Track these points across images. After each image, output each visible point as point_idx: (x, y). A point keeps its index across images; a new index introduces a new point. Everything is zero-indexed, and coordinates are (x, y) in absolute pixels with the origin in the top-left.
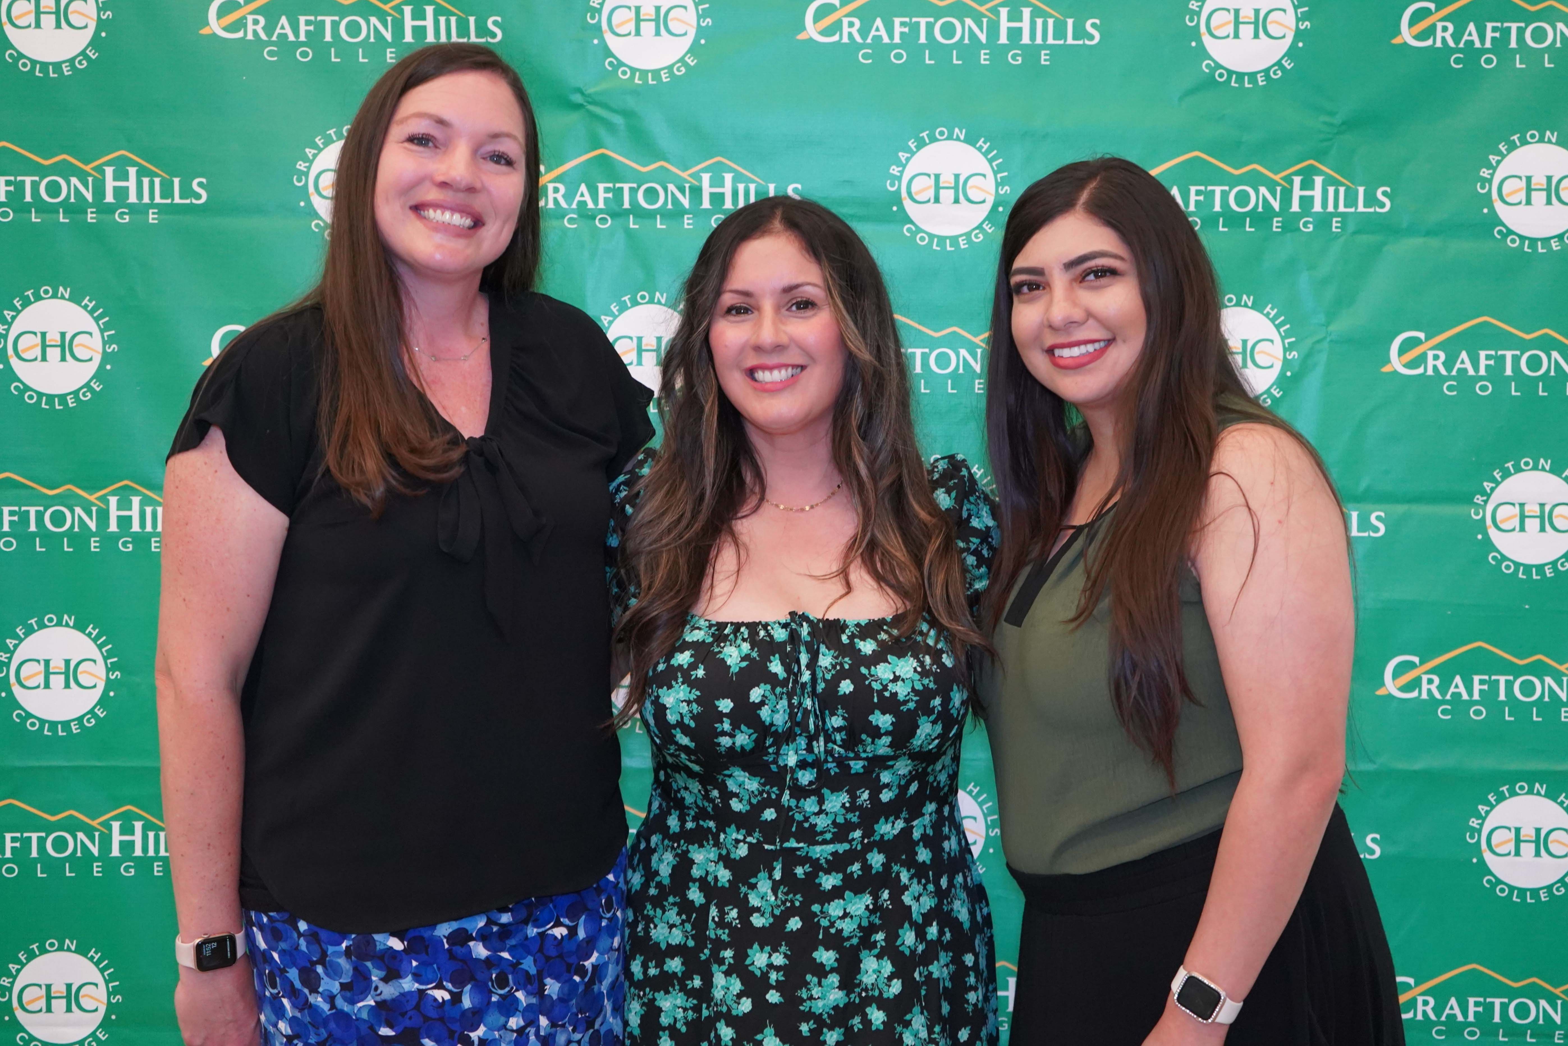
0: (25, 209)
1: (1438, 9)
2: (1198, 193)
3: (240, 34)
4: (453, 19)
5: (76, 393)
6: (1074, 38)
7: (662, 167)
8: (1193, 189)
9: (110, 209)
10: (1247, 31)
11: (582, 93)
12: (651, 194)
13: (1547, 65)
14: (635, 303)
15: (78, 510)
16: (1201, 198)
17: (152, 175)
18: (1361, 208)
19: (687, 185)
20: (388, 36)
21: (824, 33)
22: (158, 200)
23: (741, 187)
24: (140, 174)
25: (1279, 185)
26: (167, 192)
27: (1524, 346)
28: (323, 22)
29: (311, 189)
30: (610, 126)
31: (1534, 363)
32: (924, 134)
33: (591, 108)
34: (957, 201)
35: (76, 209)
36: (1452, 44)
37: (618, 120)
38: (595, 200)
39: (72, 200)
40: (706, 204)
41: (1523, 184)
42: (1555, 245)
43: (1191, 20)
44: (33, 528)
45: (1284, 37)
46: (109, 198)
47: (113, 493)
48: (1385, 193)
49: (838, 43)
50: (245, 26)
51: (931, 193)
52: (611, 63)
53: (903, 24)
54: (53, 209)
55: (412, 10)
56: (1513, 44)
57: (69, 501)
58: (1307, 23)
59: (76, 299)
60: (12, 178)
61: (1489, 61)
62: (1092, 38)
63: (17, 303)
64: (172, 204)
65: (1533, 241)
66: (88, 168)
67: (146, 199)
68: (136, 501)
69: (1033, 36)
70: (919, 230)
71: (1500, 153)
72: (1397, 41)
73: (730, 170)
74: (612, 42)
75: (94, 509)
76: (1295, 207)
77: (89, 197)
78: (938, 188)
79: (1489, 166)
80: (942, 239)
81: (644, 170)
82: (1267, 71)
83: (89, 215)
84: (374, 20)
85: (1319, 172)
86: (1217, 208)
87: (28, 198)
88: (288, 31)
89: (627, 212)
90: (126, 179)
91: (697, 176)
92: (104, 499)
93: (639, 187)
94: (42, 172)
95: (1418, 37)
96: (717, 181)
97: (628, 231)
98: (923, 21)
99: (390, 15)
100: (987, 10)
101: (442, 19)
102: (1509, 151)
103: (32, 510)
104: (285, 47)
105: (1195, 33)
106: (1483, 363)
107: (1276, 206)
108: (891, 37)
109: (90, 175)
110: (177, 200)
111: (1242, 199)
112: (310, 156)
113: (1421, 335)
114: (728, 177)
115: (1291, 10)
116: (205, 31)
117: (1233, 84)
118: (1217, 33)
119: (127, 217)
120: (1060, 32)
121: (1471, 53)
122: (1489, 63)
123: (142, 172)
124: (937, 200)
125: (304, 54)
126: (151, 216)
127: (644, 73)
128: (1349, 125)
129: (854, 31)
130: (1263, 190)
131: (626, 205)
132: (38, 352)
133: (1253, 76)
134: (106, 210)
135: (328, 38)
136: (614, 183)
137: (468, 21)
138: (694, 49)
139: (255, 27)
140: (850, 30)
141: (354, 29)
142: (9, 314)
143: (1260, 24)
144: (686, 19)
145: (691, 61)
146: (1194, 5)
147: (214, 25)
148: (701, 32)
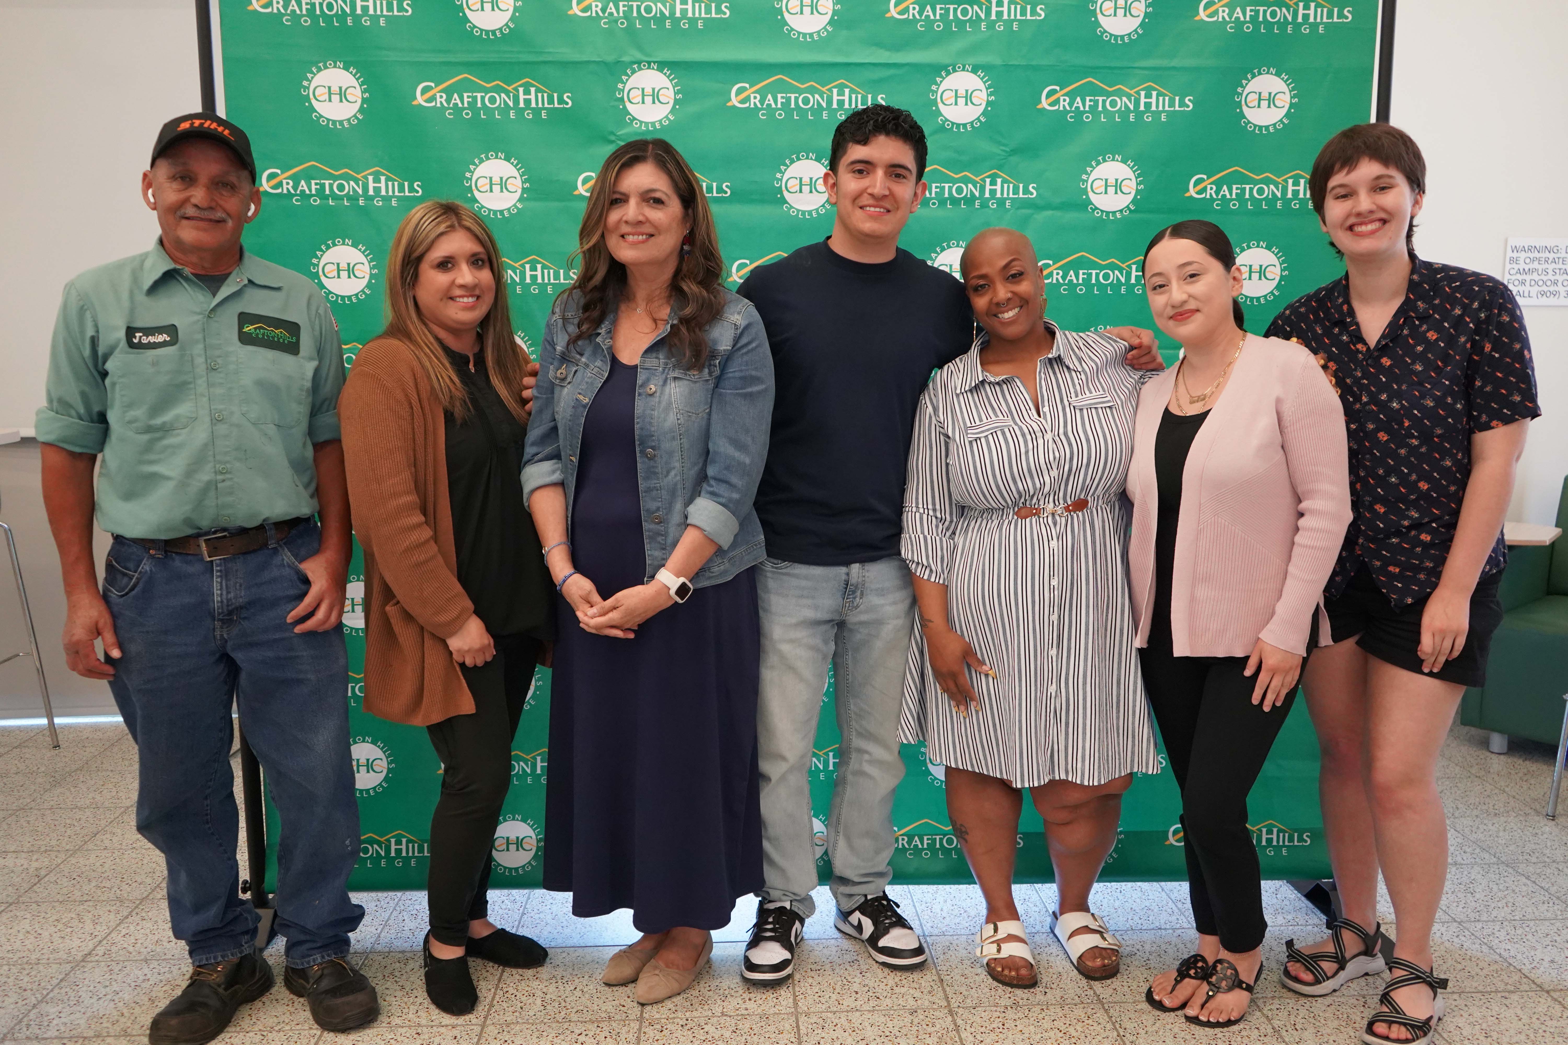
0: (324, 197)
1: (1061, 89)
2: (936, 187)
3: (432, 103)
4: (545, 95)
5: (356, 295)
8: (934, 185)
9: (371, 198)
10: (961, 101)
11: (615, 135)
13: (1117, 120)
16: (938, 190)
17: (393, 180)
18: (1021, 196)
20: (511, 104)
21: (741, 102)
22: (397, 194)
24: (387, 180)
25: (979, 183)
26: (401, 189)
27: (1102, 268)
28: (477, 96)
29: (474, 187)
31: (1107, 277)
32: (794, 156)
34: (811, 192)
35: (353, 198)
36: (1068, 108)
39: (351, 194)
41: (1104, 183)
42: (1118, 215)
43: (933, 96)
45: (981, 105)
46: (371, 192)
48: (1033, 188)
49: (748, 107)
50: (436, 99)
51: (798, 188)
52: (629, 119)
53: (782, 97)
54: (341, 198)
55: (524, 90)
56: (1100, 109)
58: (993, 97)
59: (354, 246)
60: (318, 181)
61: (1087, 117)
63: (323, 248)
64: (404, 196)
65: (1108, 213)
66: (359, 177)
67: (391, 193)
70: (792, 207)
71: (1092, 166)
72: (1039, 107)
74: (629, 107)
76: (987, 195)
77: (360, 192)
78: (801, 185)
79: (1087, 173)
80: (804, 212)
82: (972, 123)
83: (361, 202)
84: (503, 95)
85: (1000, 177)
86: (946, 195)
87: (327, 192)
88: (458, 101)
90: (380, 182)
94: (334, 178)
95: (1050, 105)
98: (793, 96)
99: (512, 92)
100: (826, 90)
101: (540, 95)
102: (1097, 165)
104: (457, 110)
106: (1081, 276)
107: (977, 194)
108: (776, 104)
109: (361, 180)
110: (407, 194)
111: (959, 190)
112: (472, 170)
113: (1051, 262)
115: (984, 90)
116: (414, 103)
117: (954, 129)
118: (946, 102)
119: (381, 203)
120: (865, 102)
121: (1078, 113)
122: (1087, 118)
123: (388, 179)
124: (801, 191)
125: (467, 114)
126: (393, 202)
127: (647, 124)
128: (1014, 152)
129: (757, 101)
130: (970, 186)
132: (335, 273)
133: (965, 125)
134: (368, 199)
135: (479, 105)
137: (553, 96)
138: (673, 111)
139: (441, 99)
140: (755, 100)
141: (492, 100)
142: (319, 253)
143: (968, 98)
144: (669, 95)
145: (671, 118)
146: (934, 87)
147: (420, 100)
148: (676, 102)
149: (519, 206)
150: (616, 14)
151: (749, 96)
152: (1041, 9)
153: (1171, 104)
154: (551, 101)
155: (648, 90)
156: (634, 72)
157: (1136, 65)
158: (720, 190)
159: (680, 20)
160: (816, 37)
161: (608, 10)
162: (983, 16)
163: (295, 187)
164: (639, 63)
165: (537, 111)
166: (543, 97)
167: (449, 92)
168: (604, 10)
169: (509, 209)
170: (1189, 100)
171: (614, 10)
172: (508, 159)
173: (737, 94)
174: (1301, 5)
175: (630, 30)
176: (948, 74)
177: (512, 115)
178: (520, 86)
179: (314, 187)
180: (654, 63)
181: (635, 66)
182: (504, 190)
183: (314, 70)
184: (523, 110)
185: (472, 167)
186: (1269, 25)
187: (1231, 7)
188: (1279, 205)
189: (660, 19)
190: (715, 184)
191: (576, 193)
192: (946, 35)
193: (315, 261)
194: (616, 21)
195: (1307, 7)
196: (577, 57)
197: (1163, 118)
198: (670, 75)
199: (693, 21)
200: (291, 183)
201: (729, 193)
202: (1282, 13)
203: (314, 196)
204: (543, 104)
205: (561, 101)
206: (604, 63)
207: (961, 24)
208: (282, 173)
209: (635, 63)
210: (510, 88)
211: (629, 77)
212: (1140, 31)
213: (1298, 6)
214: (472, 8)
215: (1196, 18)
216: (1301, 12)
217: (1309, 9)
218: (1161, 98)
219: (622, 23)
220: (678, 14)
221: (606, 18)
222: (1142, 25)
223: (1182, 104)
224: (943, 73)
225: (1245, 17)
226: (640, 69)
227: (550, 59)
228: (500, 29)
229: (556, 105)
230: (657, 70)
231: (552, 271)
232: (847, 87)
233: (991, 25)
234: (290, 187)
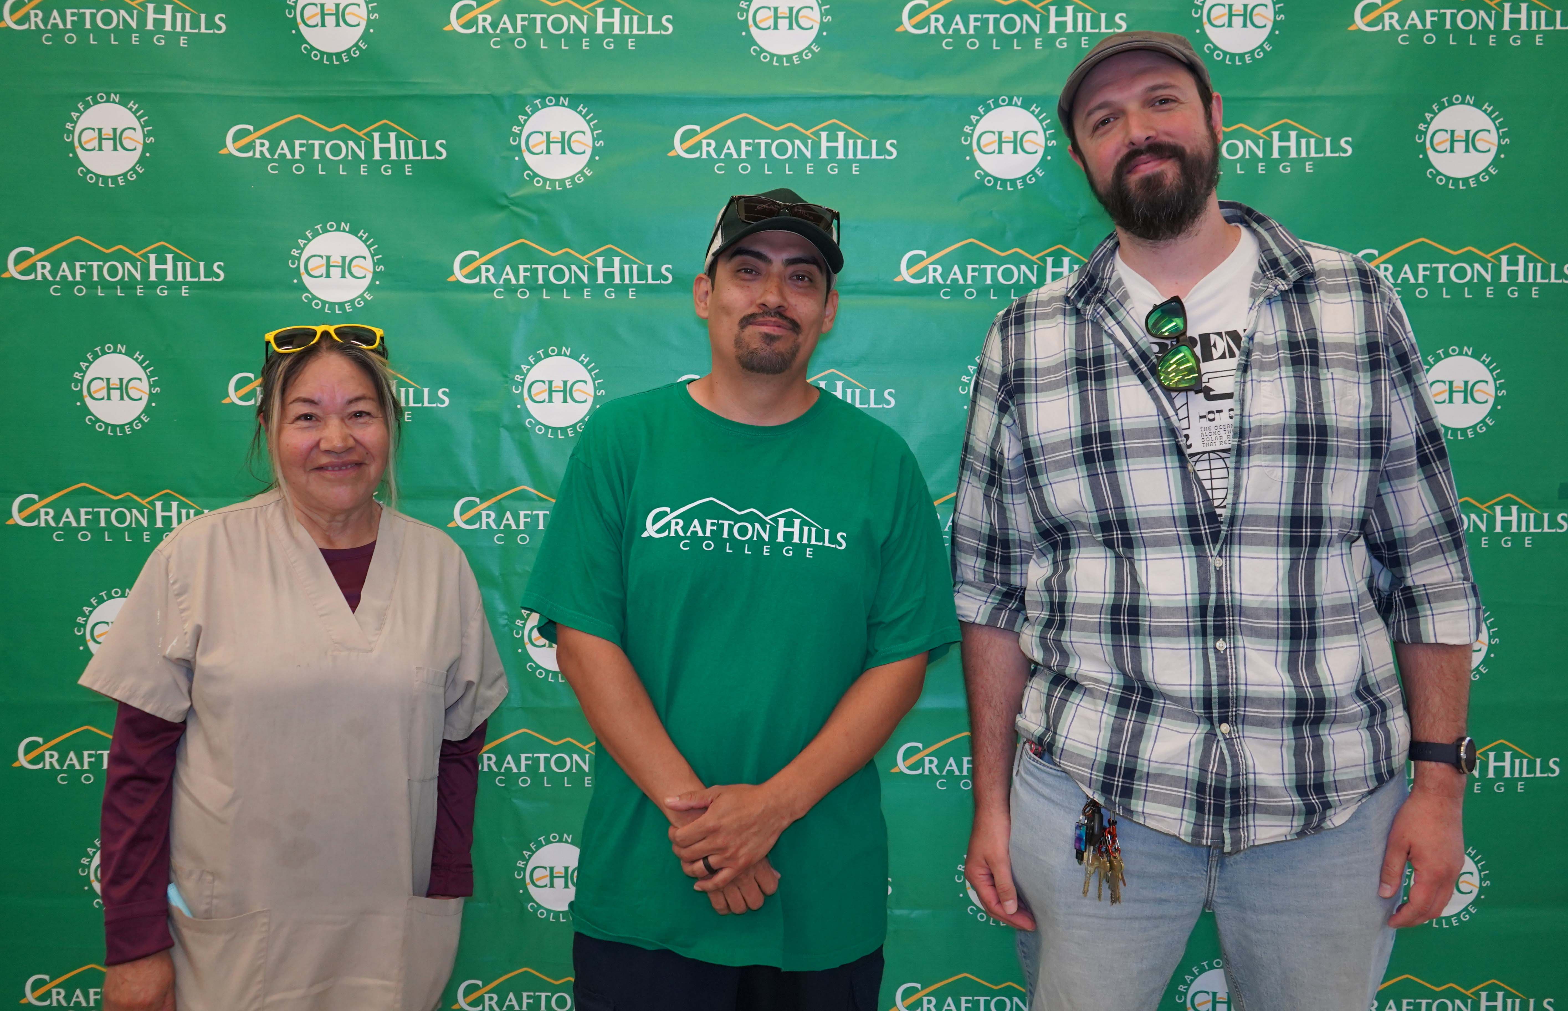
0: (92, 286)
2: (974, 270)
3: (250, 154)
4: (410, 142)
5: (131, 424)
6: (877, 155)
7: (567, 253)
8: (970, 267)
9: (153, 286)
10: (1008, 148)
11: (507, 197)
12: (559, 274)
13: (1239, 172)
14: (547, 355)
15: (134, 511)
16: (976, 274)
17: (184, 260)
19: (586, 266)
20: (362, 155)
21: (688, 151)
22: (188, 279)
23: (626, 267)
24: (175, 260)
25: (1036, 263)
26: (195, 273)
28: (313, 145)
29: (302, 270)
30: (528, 222)
33: (513, 208)
35: (129, 285)
37: (534, 217)
38: (517, 278)
39: (126, 279)
40: (600, 280)
43: (966, 140)
44: (103, 524)
45: (1036, 152)
46: (153, 277)
47: (158, 499)
49: (699, 159)
50: (254, 148)
52: (528, 175)
53: (747, 144)
54: (113, 286)
55: (380, 136)
57: (129, 504)
58: (1054, 142)
59: (129, 353)
60: (84, 263)
62: (890, 154)
63: (89, 356)
64: (199, 282)
66: (137, 255)
67: (180, 278)
68: (174, 505)
69: (846, 153)
73: (618, 254)
74: (529, 158)
75: (145, 510)
77: (138, 277)
81: (553, 254)
82: (1024, 178)
83: (139, 291)
84: (351, 143)
85: (1066, 254)
86: (989, 281)
87: (95, 278)
88: (286, 151)
89: (541, 287)
90: (165, 263)
91: (593, 259)
92: (152, 503)
93: (550, 268)
94: (105, 258)
96: (608, 263)
97: (542, 301)
98: (763, 142)
99: (363, 139)
100: (811, 133)
101: (402, 142)
103: (102, 511)
104: (284, 163)
105: (969, 150)
108: (739, 154)
109: (139, 260)
110: (203, 279)
111: (1008, 274)
112: (302, 245)
114: (617, 260)
115: (1041, 132)
116: (223, 152)
117: (998, 188)
118: (985, 150)
119: (166, 292)
120: (866, 150)
123: (177, 258)
125: (298, 169)
126: (184, 291)
127: (553, 182)
128: (1087, 219)
129: (711, 149)
130: (1023, 268)
131: (541, 281)
132: (104, 393)
133: (1013, 182)
134: (150, 286)
135: (317, 156)
136: (531, 264)
137: (421, 143)
138: (590, 164)
139: (262, 148)
140: (708, 148)
141: (336, 150)
142: (83, 365)
143: (1018, 143)
144: (585, 142)
145: (588, 173)
146: (967, 129)
147: (231, 148)
148: (595, 151)
149: (368, 297)
150: (511, 31)
151: (700, 143)
152: (1121, 18)
153: (1320, 148)
154: (418, 151)
155: (556, 135)
156: (535, 109)
157: (1265, 94)
158: (657, 275)
159: (601, 38)
160: (796, 60)
161: (501, 25)
162: (1037, 29)
163: (54, 272)
164: (543, 97)
165: (398, 165)
166: (406, 145)
167: (274, 138)
168: (494, 25)
169: (352, 302)
170: (1347, 142)
171: (508, 25)
172: (354, 232)
173: (683, 139)
174: (1507, 6)
175: (532, 52)
176: (988, 109)
177: (363, 170)
178: (375, 130)
179: (78, 271)
180: (565, 96)
181: (537, 101)
182: (347, 274)
183: (81, 106)
184: (379, 163)
185: (301, 242)
186: (1461, 36)
187: (1403, 11)
188: (1489, 292)
189: (575, 37)
190: (650, 267)
191: (451, 279)
192: (985, 55)
193: (77, 375)
194: (512, 40)
195: (1515, 10)
196: (456, 89)
197: (1308, 168)
198: (587, 114)
199: (621, 40)
200: (48, 266)
201: (670, 279)
202: (1480, 18)
203: (78, 283)
204: (407, 155)
205: (432, 151)
206: (493, 96)
207: (1005, 40)
208: (37, 252)
209: (537, 97)
210: (361, 134)
211: (529, 116)
212: (1268, 48)
213: (1502, 8)
214: (309, 22)
215: (1351, 28)
216: (1507, 16)
217: (1519, 12)
218: (1303, 141)
219: (520, 43)
220: (599, 30)
221: (497, 36)
222: (1270, 39)
223: (1336, 148)
224: (981, 110)
225: (1424, 25)
226: (544, 106)
227: (416, 91)
228: (348, 51)
229: (425, 157)
230: (569, 107)
231: (411, 390)
232: (842, 129)
233: (1049, 41)
234: (46, 272)
